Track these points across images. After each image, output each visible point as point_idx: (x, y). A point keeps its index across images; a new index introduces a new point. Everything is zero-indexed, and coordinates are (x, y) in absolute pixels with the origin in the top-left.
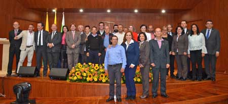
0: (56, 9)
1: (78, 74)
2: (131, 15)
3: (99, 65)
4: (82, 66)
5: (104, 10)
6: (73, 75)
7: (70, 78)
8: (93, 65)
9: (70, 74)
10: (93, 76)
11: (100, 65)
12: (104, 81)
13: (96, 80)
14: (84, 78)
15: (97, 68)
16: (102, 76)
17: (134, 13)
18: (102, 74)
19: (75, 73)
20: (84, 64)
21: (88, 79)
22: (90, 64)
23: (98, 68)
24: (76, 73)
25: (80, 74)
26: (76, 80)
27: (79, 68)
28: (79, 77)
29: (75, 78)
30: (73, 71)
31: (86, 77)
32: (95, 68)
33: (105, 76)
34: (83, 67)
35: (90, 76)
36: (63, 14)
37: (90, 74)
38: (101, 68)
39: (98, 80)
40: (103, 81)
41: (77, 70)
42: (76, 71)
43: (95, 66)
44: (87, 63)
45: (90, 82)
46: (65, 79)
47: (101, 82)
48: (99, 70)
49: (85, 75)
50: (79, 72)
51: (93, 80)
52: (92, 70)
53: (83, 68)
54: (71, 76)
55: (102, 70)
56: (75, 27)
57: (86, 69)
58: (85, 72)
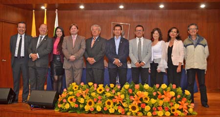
0: (46, 5)
1: (71, 100)
2: (155, 12)
3: (104, 87)
4: (77, 86)
5: (115, 6)
6: (65, 101)
7: (60, 106)
8: (95, 85)
9: (59, 100)
10: (95, 103)
11: (107, 86)
12: (112, 111)
13: (99, 109)
14: (81, 106)
15: (100, 90)
16: (109, 103)
17: (159, 9)
18: (109, 100)
19: (66, 98)
20: (82, 84)
21: (87, 108)
22: (90, 84)
23: (103, 91)
24: (69, 98)
25: (74, 100)
26: (69, 110)
27: (73, 91)
28: (73, 105)
29: (67, 106)
30: (64, 95)
31: (85, 104)
32: (98, 90)
33: (114, 104)
34: (79, 89)
35: (90, 104)
36: (56, 12)
37: (91, 100)
38: (108, 90)
39: (103, 109)
40: (110, 112)
41: (71, 93)
42: (69, 95)
43: (98, 87)
44: (86, 83)
45: (90, 112)
46: (52, 107)
47: (107, 112)
48: (104, 93)
49: (82, 101)
50: (73, 97)
51: (95, 109)
52: (93, 94)
53: (80, 91)
54: (62, 102)
55: (108, 94)
56: (76, 30)
57: (84, 92)
58: (82, 96)
